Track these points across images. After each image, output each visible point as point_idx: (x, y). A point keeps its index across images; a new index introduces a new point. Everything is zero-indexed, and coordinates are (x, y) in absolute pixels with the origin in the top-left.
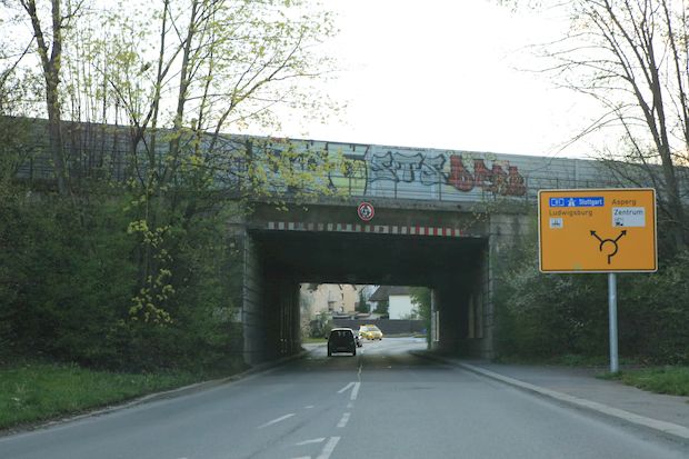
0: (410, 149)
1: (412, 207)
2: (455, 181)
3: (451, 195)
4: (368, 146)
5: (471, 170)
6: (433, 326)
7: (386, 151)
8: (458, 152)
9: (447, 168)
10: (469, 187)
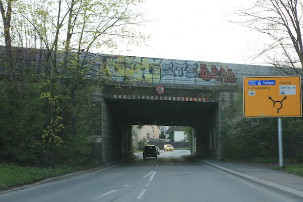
0: (181, 61)
1: (182, 88)
2: (203, 76)
3: (200, 82)
4: (161, 59)
5: (210, 71)
6: (193, 144)
7: (170, 62)
8: (204, 62)
9: (199, 70)
10: (209, 79)
